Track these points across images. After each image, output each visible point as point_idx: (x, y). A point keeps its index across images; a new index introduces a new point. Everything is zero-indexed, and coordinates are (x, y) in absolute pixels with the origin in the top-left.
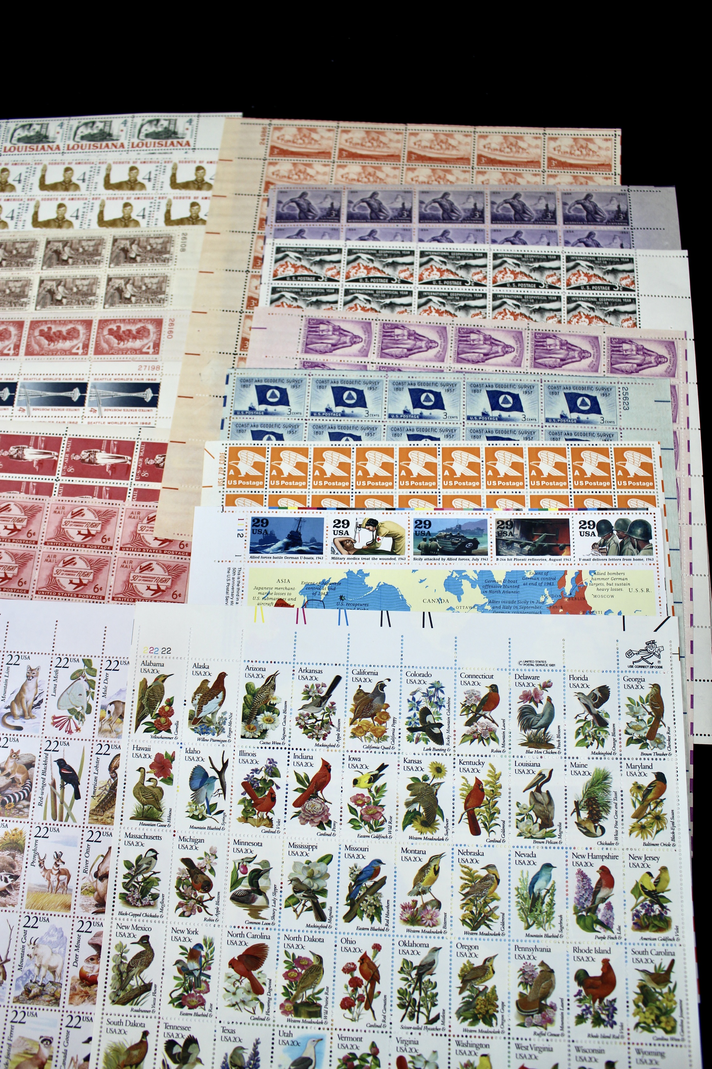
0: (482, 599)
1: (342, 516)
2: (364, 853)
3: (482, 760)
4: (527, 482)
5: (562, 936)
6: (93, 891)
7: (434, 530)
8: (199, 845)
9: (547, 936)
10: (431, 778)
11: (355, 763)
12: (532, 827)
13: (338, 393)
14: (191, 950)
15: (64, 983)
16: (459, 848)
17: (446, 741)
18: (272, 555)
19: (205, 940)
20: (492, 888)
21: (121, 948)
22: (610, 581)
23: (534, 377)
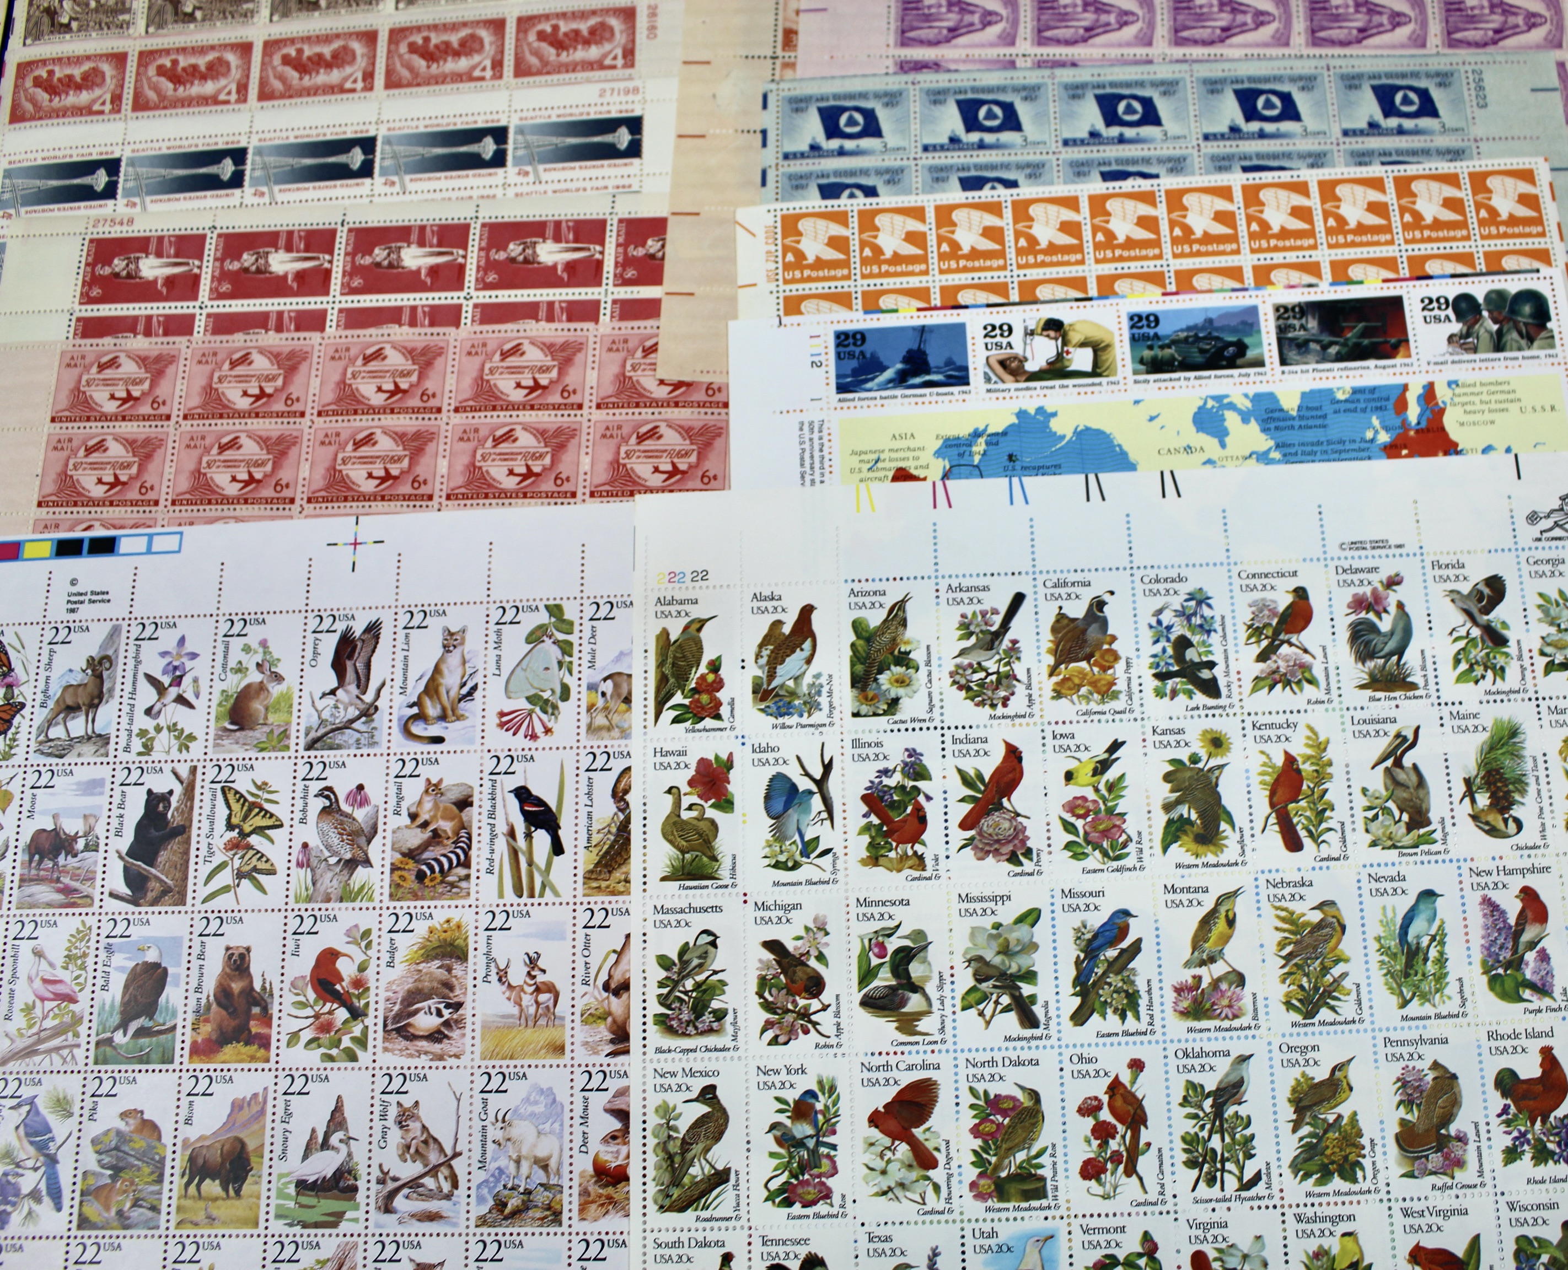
0: (1264, 443)
1: (998, 316)
2: (1097, 901)
3: (1292, 718)
4: (1321, 236)
5: (1465, 1015)
6: (603, 1017)
7: (1165, 329)
8: (793, 914)
9: (1439, 1016)
10: (1205, 758)
11: (1065, 742)
12: (1393, 829)
13: (969, 111)
14: (797, 1103)
15: (566, 1184)
16: (1267, 876)
17: (1224, 691)
18: (877, 394)
19: (820, 1083)
20: (1334, 941)
21: (666, 1112)
22: (1485, 397)
23: (1313, 63)
